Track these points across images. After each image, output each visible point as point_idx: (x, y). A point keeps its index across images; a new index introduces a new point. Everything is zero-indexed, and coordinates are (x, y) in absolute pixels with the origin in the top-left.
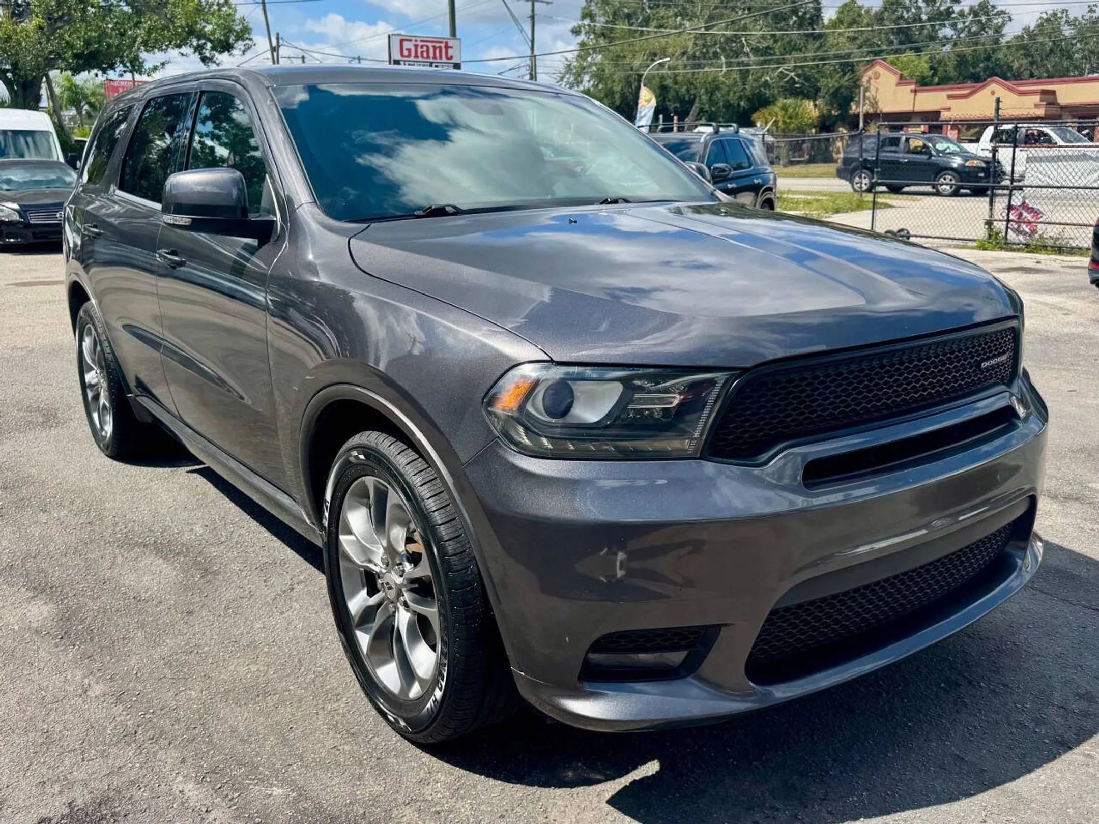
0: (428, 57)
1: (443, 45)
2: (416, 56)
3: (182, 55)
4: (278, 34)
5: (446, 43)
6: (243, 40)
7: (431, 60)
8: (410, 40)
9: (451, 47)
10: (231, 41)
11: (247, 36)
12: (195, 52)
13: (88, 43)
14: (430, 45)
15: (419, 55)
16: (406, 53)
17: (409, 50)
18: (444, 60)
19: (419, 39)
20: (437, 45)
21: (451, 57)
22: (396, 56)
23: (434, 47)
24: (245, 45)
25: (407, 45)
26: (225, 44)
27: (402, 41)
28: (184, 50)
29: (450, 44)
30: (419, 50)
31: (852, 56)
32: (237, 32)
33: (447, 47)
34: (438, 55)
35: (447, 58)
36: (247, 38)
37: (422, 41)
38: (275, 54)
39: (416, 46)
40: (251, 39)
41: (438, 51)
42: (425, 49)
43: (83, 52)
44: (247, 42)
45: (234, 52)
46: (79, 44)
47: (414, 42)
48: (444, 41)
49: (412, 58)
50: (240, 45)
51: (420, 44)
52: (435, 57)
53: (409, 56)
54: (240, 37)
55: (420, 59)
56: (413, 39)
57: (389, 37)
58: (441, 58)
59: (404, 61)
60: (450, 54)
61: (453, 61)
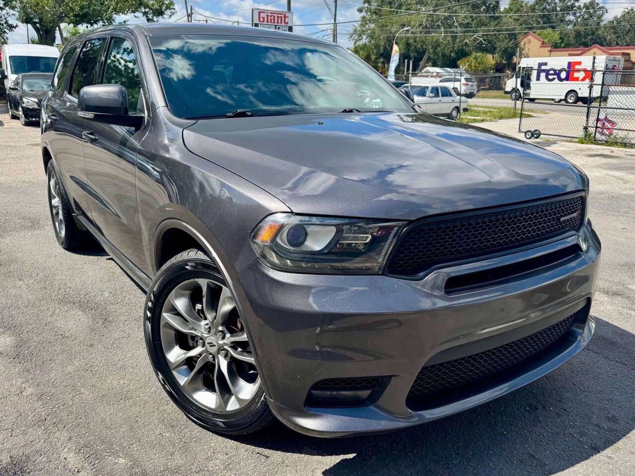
0: (274, 22)
1: (283, 16)
2: (267, 22)
3: (136, 17)
4: (191, 7)
5: (285, 15)
6: (170, 9)
7: (276, 24)
8: (264, 12)
9: (288, 17)
10: (163, 10)
11: (172, 7)
12: (144, 15)
13: (82, 8)
14: (276, 15)
15: (269, 21)
16: (262, 20)
17: (264, 18)
18: (283, 24)
19: (269, 12)
20: (280, 15)
21: (288, 23)
22: (256, 21)
23: (278, 17)
24: (171, 12)
25: (262, 15)
26: (159, 11)
27: (260, 13)
28: (137, 14)
29: (287, 16)
30: (269, 18)
31: (516, 30)
32: (167, 5)
33: (285, 17)
34: (280, 21)
35: (285, 23)
36: (172, 9)
37: (271, 13)
38: (190, 18)
39: (268, 16)
40: (174, 9)
41: (280, 19)
42: (273, 17)
43: (79, 14)
44: (172, 10)
45: (165, 16)
46: (77, 9)
47: (266, 14)
48: (284, 13)
49: (265, 23)
50: (168, 12)
51: (270, 15)
52: (278, 22)
53: (264, 21)
54: (168, 8)
55: (270, 23)
56: (266, 12)
57: (252, 10)
58: (281, 23)
59: (261, 24)
60: (286, 21)
61: (289, 25)
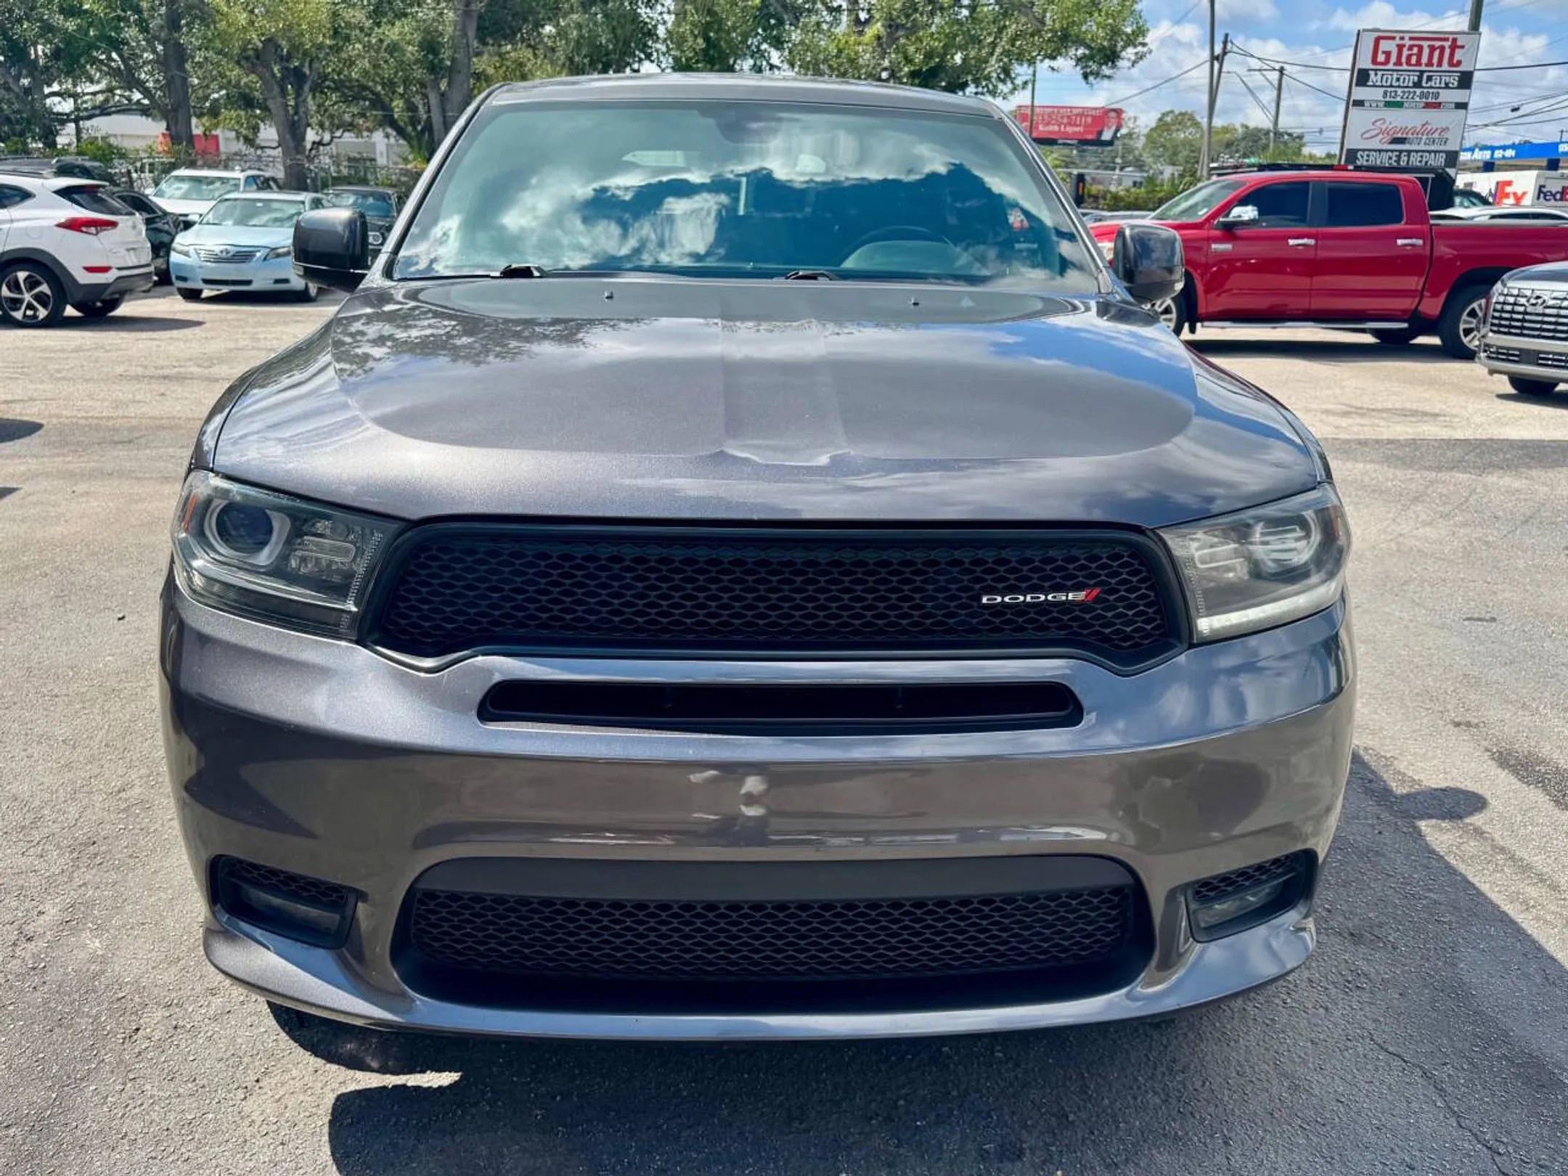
0: (1419, 63)
1: (1447, 44)
2: (1398, 63)
3: (1053, 69)
4: (1227, 35)
5: (1455, 40)
6: (1135, 46)
7: (1423, 68)
8: (1393, 38)
9: (1462, 47)
10: (1119, 48)
11: (1140, 39)
12: (1076, 65)
13: (929, 55)
14: (1425, 44)
15: (1404, 60)
16: (1381, 58)
17: (1388, 54)
18: (1445, 66)
19: (1407, 36)
20: (1437, 44)
21: (1459, 63)
22: (1365, 63)
23: (1432, 49)
24: (1136, 54)
25: (1384, 45)
26: (1108, 52)
27: (1377, 41)
28: (1060, 62)
29: (1459, 43)
30: (1405, 52)
32: (1127, 35)
33: (1454, 46)
34: (1435, 60)
35: (1451, 64)
36: (1140, 44)
37: (1411, 39)
39: (1400, 47)
40: (1144, 45)
41: (1437, 54)
42: (1415, 50)
43: (921, 69)
44: (1140, 49)
45: (1121, 63)
46: (919, 58)
47: (1398, 41)
48: (1451, 37)
49: (1390, 66)
50: (1130, 52)
51: (1407, 43)
52: (1430, 63)
53: (1387, 61)
54: (1131, 41)
55: (1405, 67)
56: (1398, 36)
57: (1358, 35)
58: (1440, 64)
59: (1376, 70)
60: (1457, 57)
61: (1462, 68)
